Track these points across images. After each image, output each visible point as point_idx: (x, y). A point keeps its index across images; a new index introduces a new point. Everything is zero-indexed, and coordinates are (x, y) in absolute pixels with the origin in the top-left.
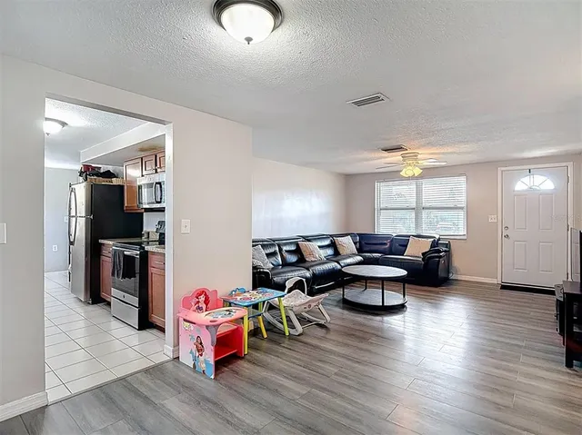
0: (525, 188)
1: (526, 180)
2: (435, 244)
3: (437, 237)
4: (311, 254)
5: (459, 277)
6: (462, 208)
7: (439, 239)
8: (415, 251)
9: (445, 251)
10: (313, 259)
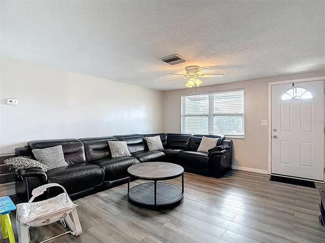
0: (290, 98)
1: (290, 91)
2: (221, 142)
3: (222, 136)
4: (117, 151)
5: (240, 168)
6: (241, 115)
7: (224, 138)
8: (204, 148)
9: (227, 149)
10: (118, 156)
